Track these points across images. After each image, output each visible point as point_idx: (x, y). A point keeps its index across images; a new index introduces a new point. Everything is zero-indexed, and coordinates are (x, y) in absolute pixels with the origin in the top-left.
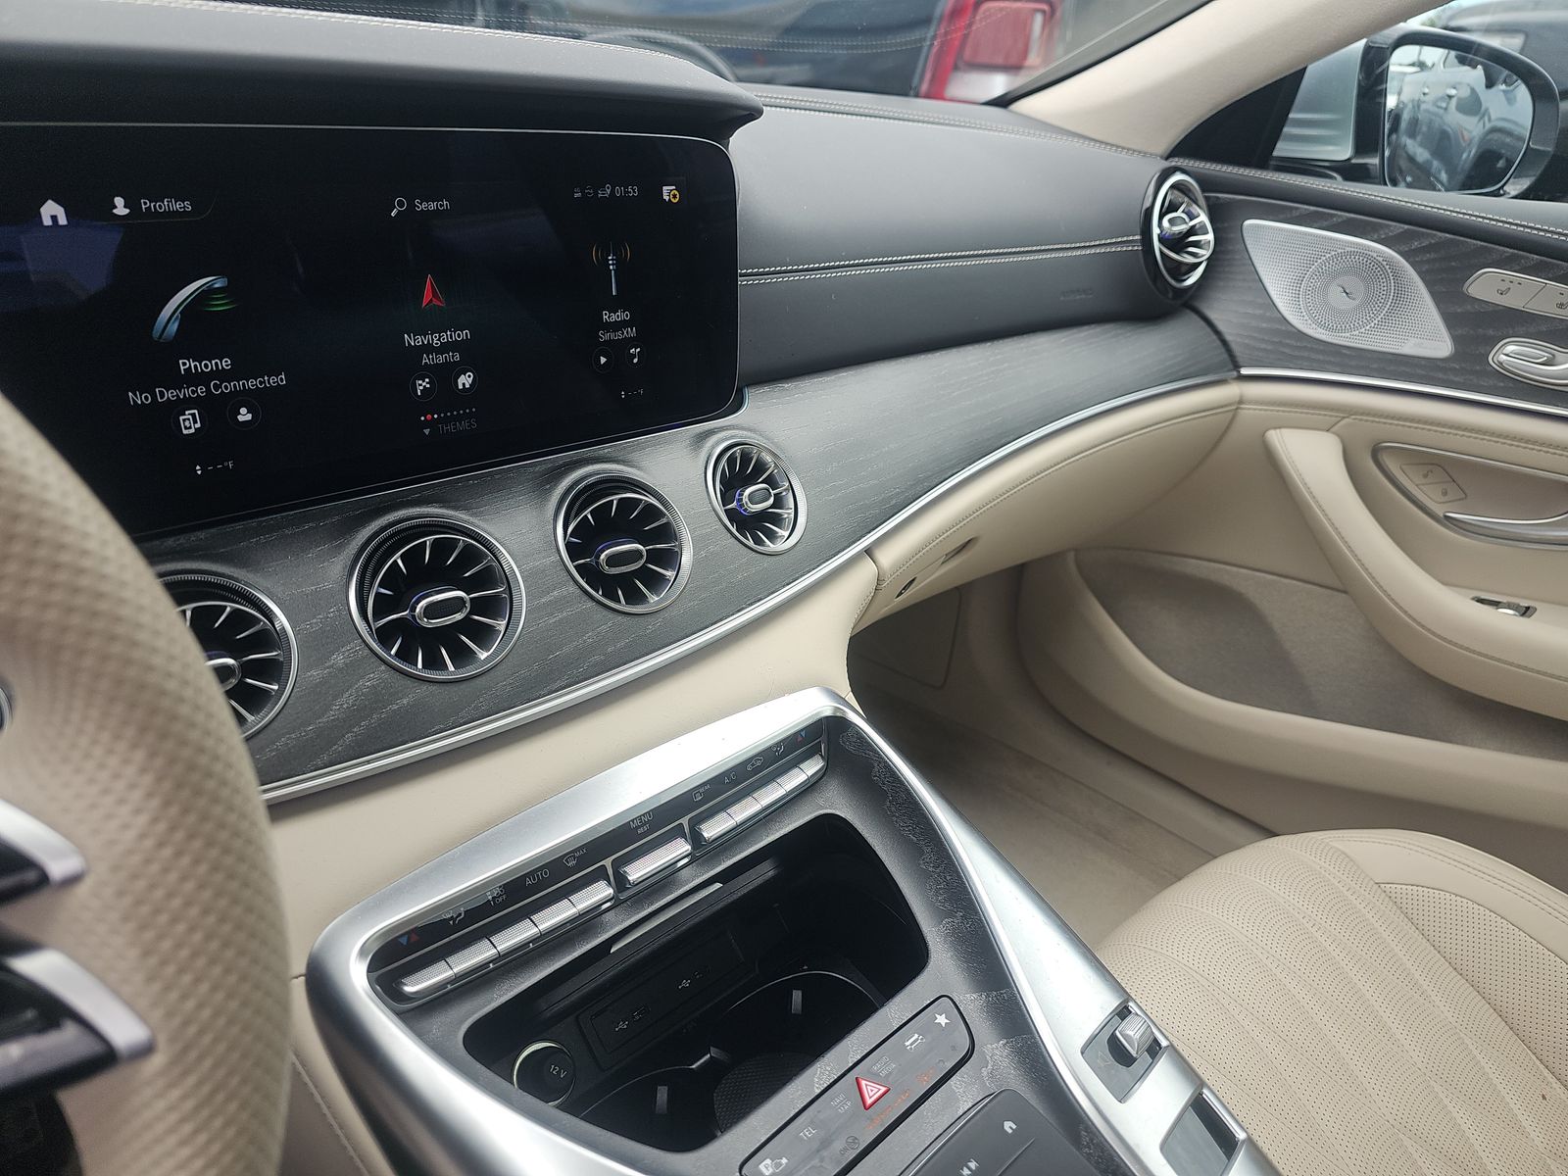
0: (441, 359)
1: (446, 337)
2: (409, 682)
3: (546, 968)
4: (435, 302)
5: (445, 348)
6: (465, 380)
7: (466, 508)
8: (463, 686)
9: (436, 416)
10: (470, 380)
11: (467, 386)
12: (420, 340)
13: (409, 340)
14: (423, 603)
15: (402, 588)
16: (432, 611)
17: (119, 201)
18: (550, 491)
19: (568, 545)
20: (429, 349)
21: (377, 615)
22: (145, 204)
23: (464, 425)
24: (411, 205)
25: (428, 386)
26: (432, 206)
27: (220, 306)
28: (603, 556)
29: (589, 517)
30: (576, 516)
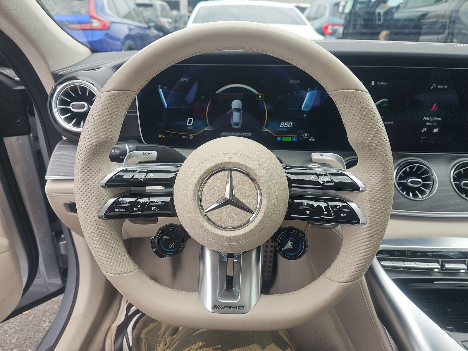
0: (431, 124)
1: (435, 119)
2: (402, 196)
3: (415, 276)
4: (435, 110)
5: (433, 121)
6: (436, 130)
7: (427, 161)
8: (415, 202)
9: (425, 138)
10: (437, 131)
11: (436, 132)
12: (428, 119)
13: (425, 118)
14: (410, 180)
15: (406, 175)
16: (412, 182)
17: (373, 82)
18: (452, 162)
19: (453, 177)
20: (429, 121)
21: (399, 179)
22: (378, 83)
23: (432, 141)
24: (437, 86)
25: (425, 130)
26: (442, 87)
27: (385, 105)
28: (463, 182)
29: (462, 171)
30: (458, 170)
